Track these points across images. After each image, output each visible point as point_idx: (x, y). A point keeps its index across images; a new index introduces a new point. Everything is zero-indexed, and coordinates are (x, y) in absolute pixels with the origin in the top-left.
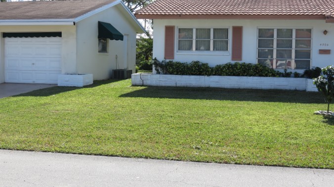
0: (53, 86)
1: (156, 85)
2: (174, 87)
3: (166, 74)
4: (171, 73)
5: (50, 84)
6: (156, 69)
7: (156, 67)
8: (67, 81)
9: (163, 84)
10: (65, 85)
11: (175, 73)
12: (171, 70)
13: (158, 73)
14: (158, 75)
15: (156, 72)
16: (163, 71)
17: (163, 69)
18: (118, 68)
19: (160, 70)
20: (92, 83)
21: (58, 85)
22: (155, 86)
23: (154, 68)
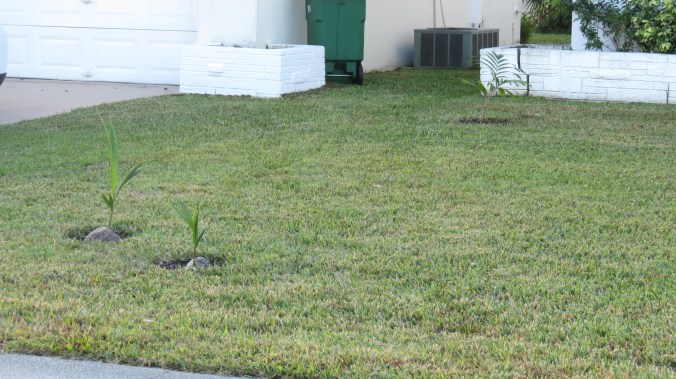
0: (160, 92)
1: (582, 96)
2: (658, 106)
3: (626, 49)
4: (649, 46)
5: (145, 86)
6: (583, 29)
7: (586, 19)
8: (217, 74)
9: (615, 93)
10: (211, 92)
11: (666, 45)
12: (648, 32)
13: (594, 44)
14: (594, 54)
15: (585, 40)
16: (615, 41)
17: (616, 30)
18: (440, 25)
19: (600, 34)
20: (324, 83)
21: (182, 90)
22: (577, 102)
23: (576, 25)
